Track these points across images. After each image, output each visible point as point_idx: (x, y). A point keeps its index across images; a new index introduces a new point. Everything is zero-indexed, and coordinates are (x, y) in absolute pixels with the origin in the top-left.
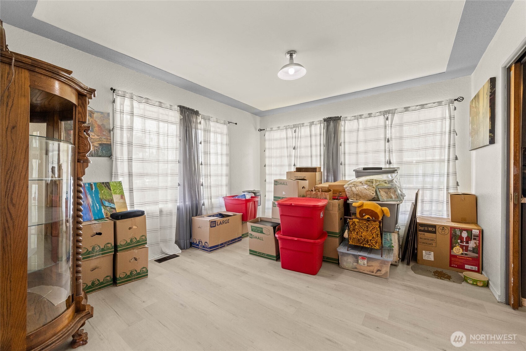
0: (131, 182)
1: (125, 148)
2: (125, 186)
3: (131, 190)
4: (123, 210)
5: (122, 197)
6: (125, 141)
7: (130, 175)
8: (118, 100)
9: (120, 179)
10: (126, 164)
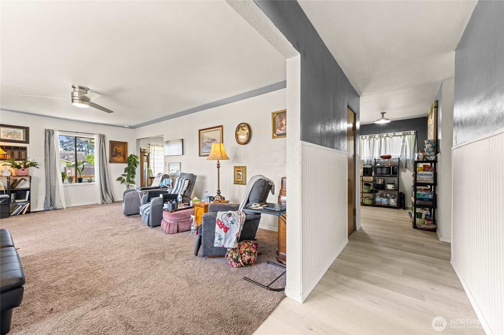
0: (154, 170)
1: (153, 160)
2: (153, 171)
3: (154, 172)
4: (152, 177)
5: (152, 173)
6: (152, 158)
7: (154, 167)
8: (151, 147)
9: (151, 169)
10: (153, 164)
